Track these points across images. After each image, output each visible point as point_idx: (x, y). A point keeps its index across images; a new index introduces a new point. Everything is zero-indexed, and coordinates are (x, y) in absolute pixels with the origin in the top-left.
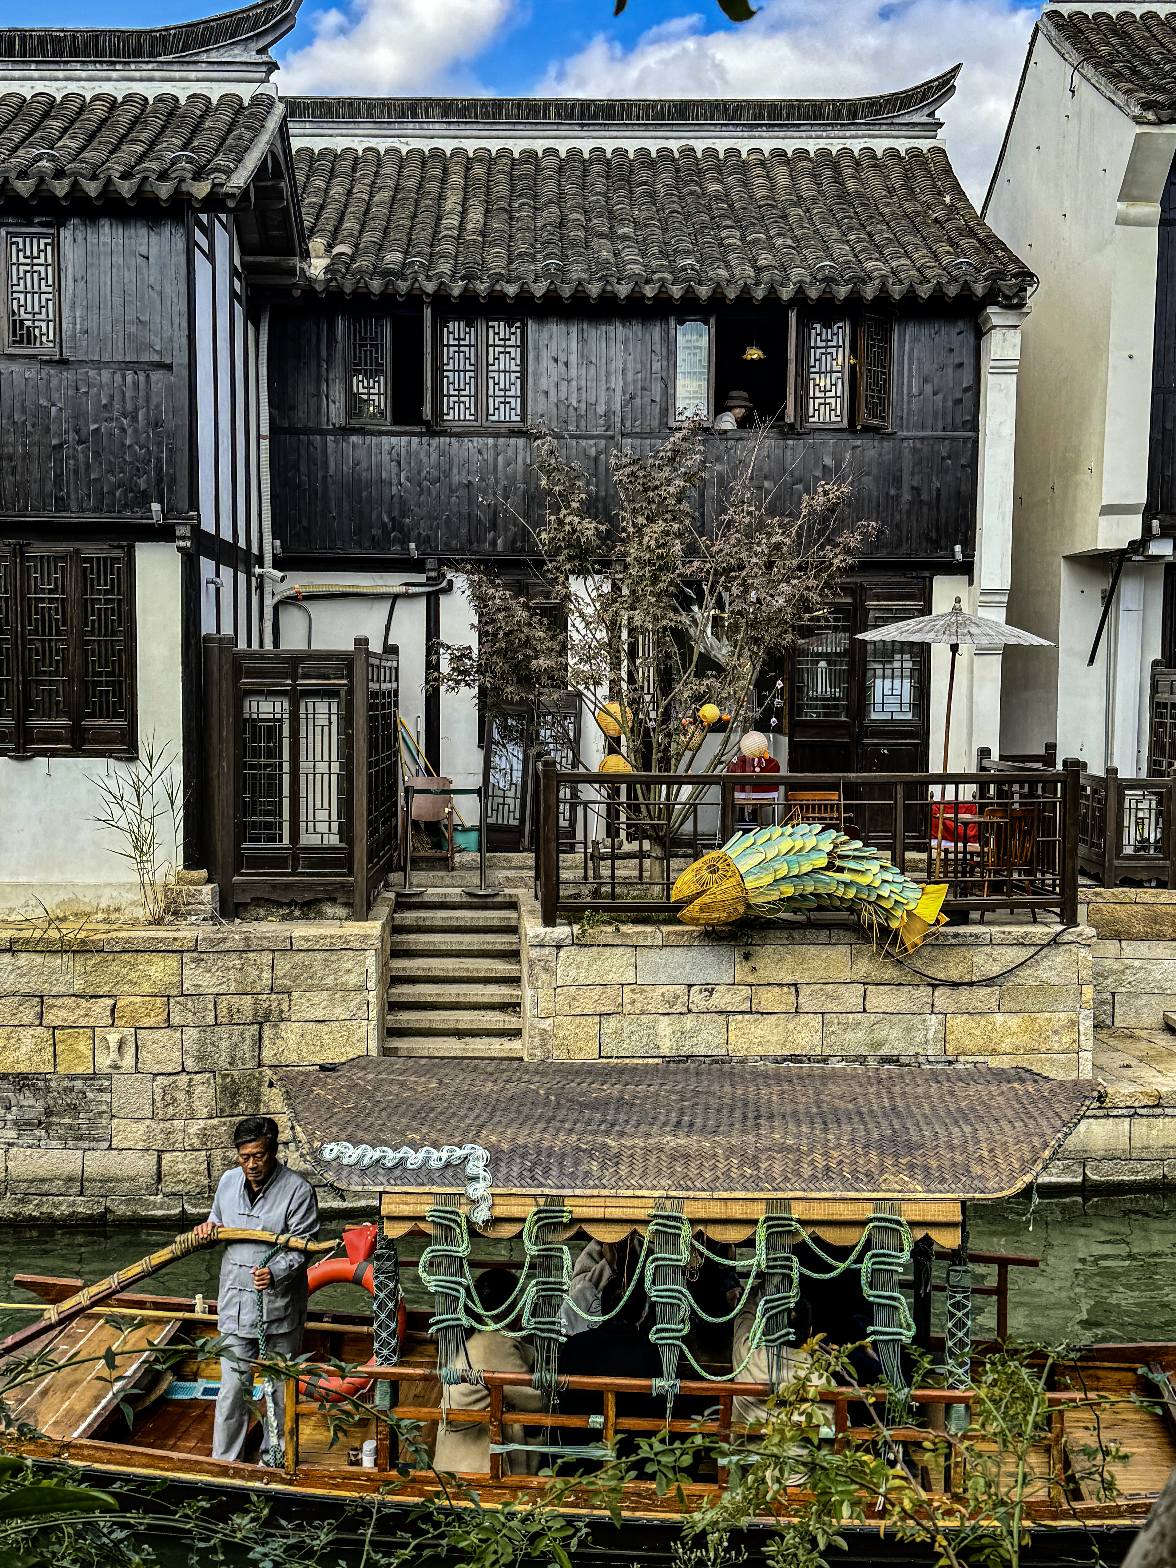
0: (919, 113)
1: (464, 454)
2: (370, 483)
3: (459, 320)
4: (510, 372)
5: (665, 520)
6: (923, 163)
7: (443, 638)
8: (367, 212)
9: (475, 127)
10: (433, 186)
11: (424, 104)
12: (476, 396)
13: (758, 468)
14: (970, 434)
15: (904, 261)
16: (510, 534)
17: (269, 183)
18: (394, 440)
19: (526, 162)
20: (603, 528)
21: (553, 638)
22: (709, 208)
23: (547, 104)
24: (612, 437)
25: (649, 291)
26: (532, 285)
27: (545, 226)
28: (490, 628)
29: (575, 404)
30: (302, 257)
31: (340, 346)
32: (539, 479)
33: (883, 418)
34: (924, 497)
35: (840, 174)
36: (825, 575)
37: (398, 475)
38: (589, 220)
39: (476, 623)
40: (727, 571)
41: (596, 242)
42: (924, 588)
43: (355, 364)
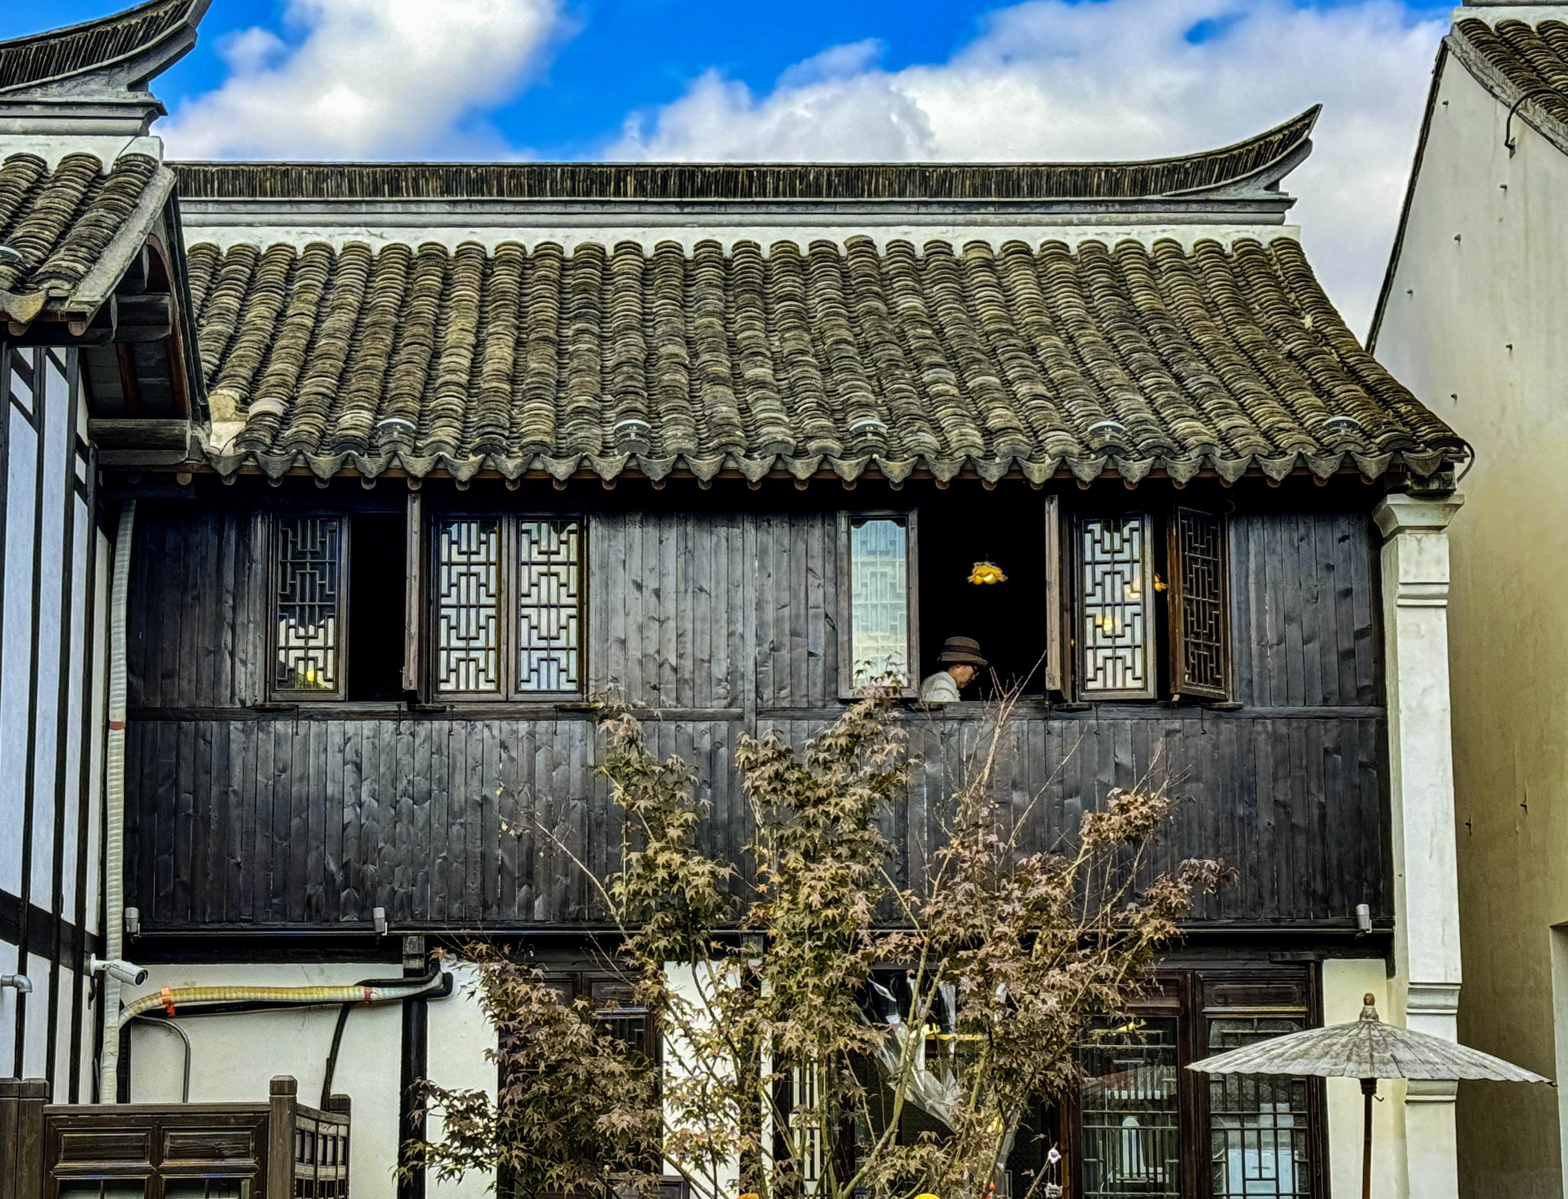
0: (1253, 185)
1: (475, 750)
2: (306, 803)
3: (469, 520)
4: (559, 607)
5: (838, 857)
6: (1264, 264)
7: (434, 1075)
8: (310, 346)
9: (498, 208)
10: (425, 306)
11: (411, 173)
12: (498, 649)
13: (1000, 769)
14: (1372, 710)
15: (1239, 420)
16: (557, 890)
17: (143, 299)
18: (351, 726)
19: (586, 264)
20: (725, 872)
21: (635, 1076)
22: (902, 336)
23: (622, 171)
24: (740, 717)
25: (802, 470)
26: (597, 460)
27: (619, 365)
28: (521, 1058)
29: (673, 660)
30: (196, 419)
31: (258, 568)
32: (610, 791)
33: (1217, 682)
34: (1299, 819)
35: (1123, 281)
36: (1128, 955)
37: (357, 788)
38: (695, 355)
39: (495, 1047)
40: (952, 947)
41: (708, 391)
42: (1306, 981)
43: (284, 598)
